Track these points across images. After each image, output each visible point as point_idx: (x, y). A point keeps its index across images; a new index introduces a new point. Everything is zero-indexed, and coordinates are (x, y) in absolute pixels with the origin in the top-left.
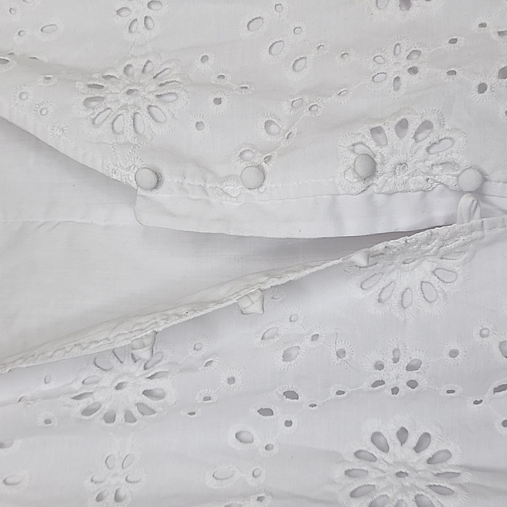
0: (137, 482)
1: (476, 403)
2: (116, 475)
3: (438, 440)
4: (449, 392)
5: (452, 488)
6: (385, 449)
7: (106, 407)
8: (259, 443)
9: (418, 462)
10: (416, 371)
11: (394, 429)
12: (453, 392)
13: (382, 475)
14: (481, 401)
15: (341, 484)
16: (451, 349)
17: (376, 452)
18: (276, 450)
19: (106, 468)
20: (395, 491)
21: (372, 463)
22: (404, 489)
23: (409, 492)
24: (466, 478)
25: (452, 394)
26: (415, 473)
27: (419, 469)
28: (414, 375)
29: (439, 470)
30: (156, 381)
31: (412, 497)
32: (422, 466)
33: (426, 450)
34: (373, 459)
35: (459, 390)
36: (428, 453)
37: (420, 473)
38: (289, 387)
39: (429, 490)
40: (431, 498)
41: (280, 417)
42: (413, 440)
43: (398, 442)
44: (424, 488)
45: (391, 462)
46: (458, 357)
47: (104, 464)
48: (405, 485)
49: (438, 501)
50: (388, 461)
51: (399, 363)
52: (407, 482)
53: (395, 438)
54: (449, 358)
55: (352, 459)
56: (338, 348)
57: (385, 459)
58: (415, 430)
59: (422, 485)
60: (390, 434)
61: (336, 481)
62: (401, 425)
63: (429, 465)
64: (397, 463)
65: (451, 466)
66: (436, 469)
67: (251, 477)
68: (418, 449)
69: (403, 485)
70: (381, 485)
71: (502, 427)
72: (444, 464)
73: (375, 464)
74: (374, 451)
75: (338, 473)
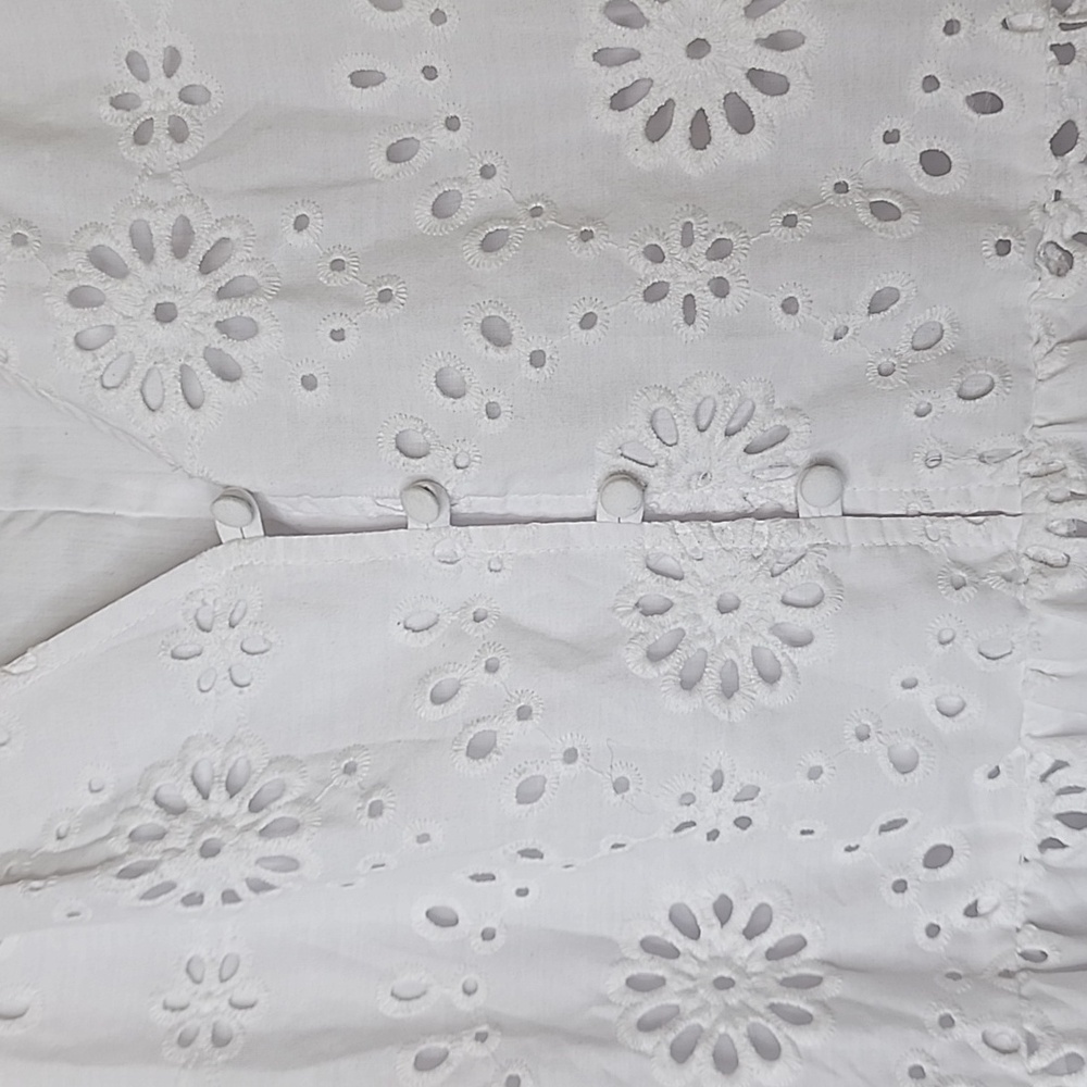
0: (252, 1006)
1: (849, 849)
2: (209, 995)
3: (783, 917)
4: (803, 832)
5: (810, 1009)
6: (694, 934)
7: (186, 888)
8: (468, 925)
9: (751, 956)
10: (751, 802)
11: (709, 899)
12: (811, 832)
13: (689, 984)
14: (857, 847)
15: (620, 1005)
16: (811, 765)
17: (678, 941)
18: (500, 939)
19: (189, 983)
20: (714, 1016)
21: (671, 961)
22: (729, 1014)
23: (737, 1019)
24: (833, 988)
25: (809, 837)
26: (747, 981)
27: (754, 970)
28: (745, 809)
29: (786, 972)
30: (279, 843)
31: (743, 1030)
32: (758, 966)
33: (764, 935)
34: (674, 953)
35: (820, 830)
36: (767, 940)
37: (754, 979)
38: (528, 843)
39: (772, 1016)
40: (774, 1031)
41: (507, 882)
42: (741, 918)
43: (715, 921)
44: (763, 1011)
45: (704, 956)
46: (823, 777)
47: (185, 976)
48: (730, 1003)
49: (787, 1037)
50: (699, 955)
51: (721, 792)
52: (733, 998)
53: (710, 914)
54: (808, 782)
55: (638, 955)
56: (616, 776)
57: (694, 953)
58: (745, 899)
59: (759, 1004)
60: (701, 908)
61: (610, 998)
62: (720, 892)
63: (769, 963)
64: (716, 960)
65: (806, 963)
66: (781, 971)
67: (461, 995)
68: (750, 933)
69: (726, 1005)
70: (691, 1004)
71: (893, 893)
72: (794, 959)
73: (677, 963)
74: (675, 938)
75: (615, 982)
